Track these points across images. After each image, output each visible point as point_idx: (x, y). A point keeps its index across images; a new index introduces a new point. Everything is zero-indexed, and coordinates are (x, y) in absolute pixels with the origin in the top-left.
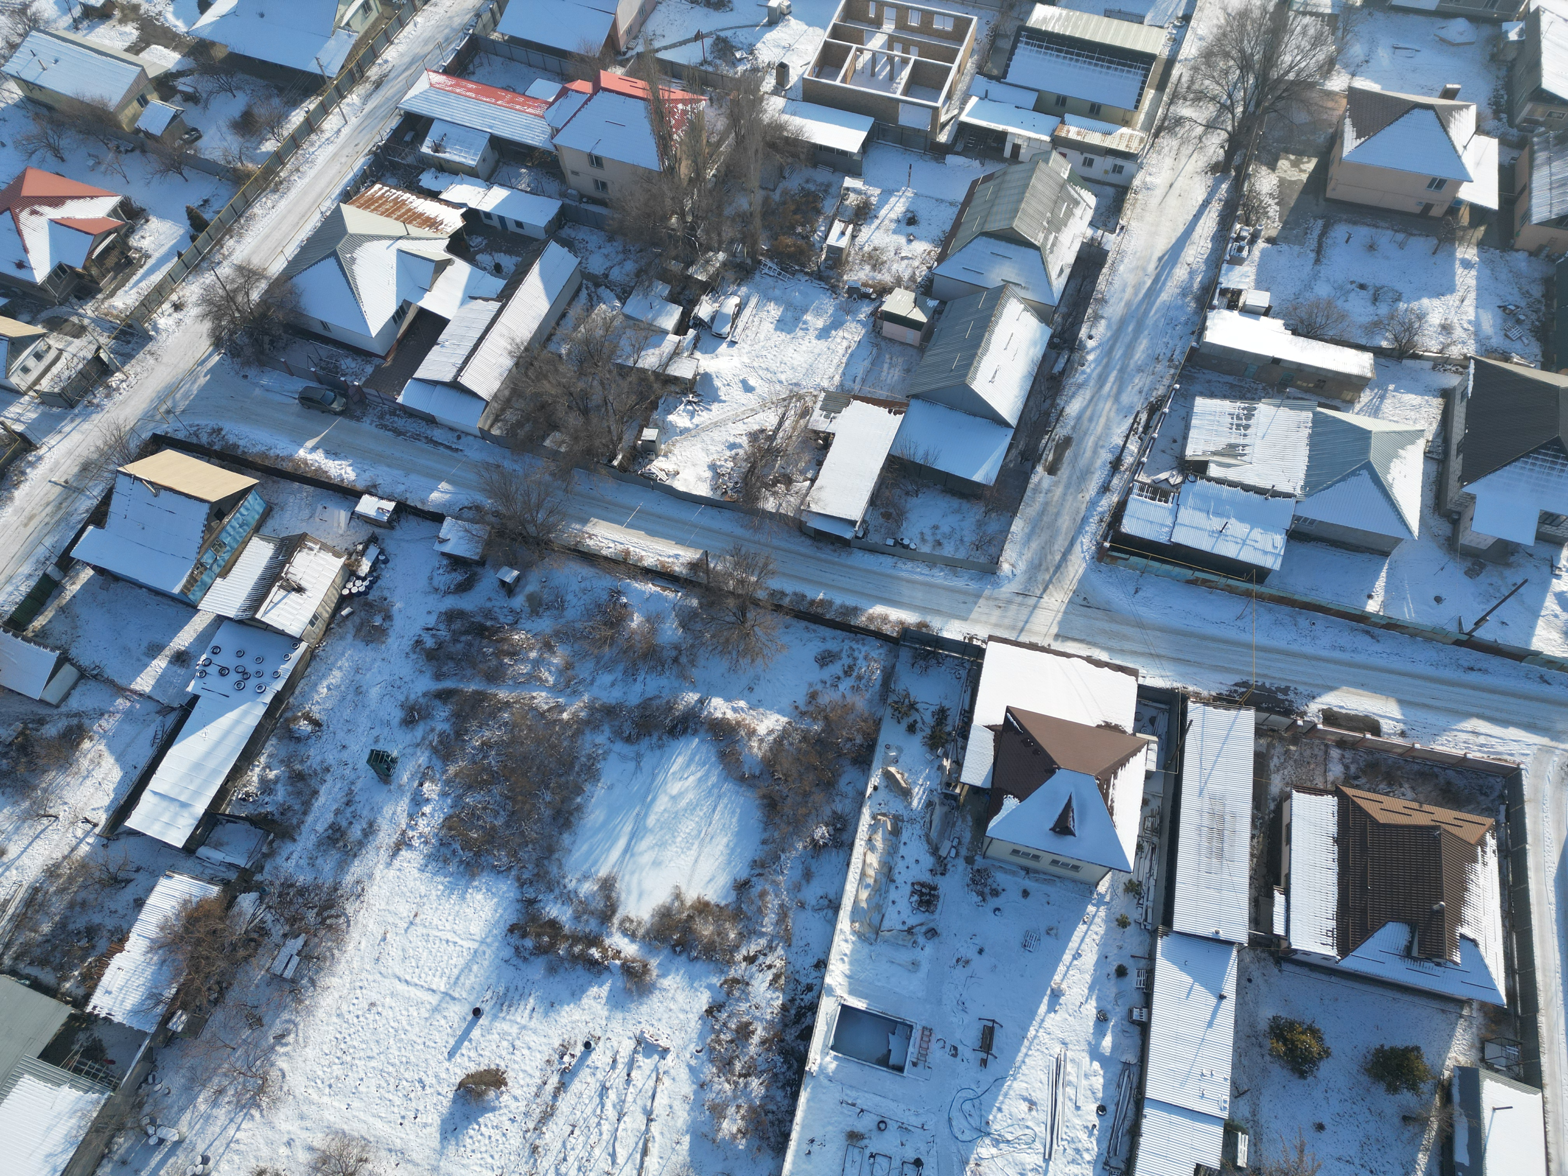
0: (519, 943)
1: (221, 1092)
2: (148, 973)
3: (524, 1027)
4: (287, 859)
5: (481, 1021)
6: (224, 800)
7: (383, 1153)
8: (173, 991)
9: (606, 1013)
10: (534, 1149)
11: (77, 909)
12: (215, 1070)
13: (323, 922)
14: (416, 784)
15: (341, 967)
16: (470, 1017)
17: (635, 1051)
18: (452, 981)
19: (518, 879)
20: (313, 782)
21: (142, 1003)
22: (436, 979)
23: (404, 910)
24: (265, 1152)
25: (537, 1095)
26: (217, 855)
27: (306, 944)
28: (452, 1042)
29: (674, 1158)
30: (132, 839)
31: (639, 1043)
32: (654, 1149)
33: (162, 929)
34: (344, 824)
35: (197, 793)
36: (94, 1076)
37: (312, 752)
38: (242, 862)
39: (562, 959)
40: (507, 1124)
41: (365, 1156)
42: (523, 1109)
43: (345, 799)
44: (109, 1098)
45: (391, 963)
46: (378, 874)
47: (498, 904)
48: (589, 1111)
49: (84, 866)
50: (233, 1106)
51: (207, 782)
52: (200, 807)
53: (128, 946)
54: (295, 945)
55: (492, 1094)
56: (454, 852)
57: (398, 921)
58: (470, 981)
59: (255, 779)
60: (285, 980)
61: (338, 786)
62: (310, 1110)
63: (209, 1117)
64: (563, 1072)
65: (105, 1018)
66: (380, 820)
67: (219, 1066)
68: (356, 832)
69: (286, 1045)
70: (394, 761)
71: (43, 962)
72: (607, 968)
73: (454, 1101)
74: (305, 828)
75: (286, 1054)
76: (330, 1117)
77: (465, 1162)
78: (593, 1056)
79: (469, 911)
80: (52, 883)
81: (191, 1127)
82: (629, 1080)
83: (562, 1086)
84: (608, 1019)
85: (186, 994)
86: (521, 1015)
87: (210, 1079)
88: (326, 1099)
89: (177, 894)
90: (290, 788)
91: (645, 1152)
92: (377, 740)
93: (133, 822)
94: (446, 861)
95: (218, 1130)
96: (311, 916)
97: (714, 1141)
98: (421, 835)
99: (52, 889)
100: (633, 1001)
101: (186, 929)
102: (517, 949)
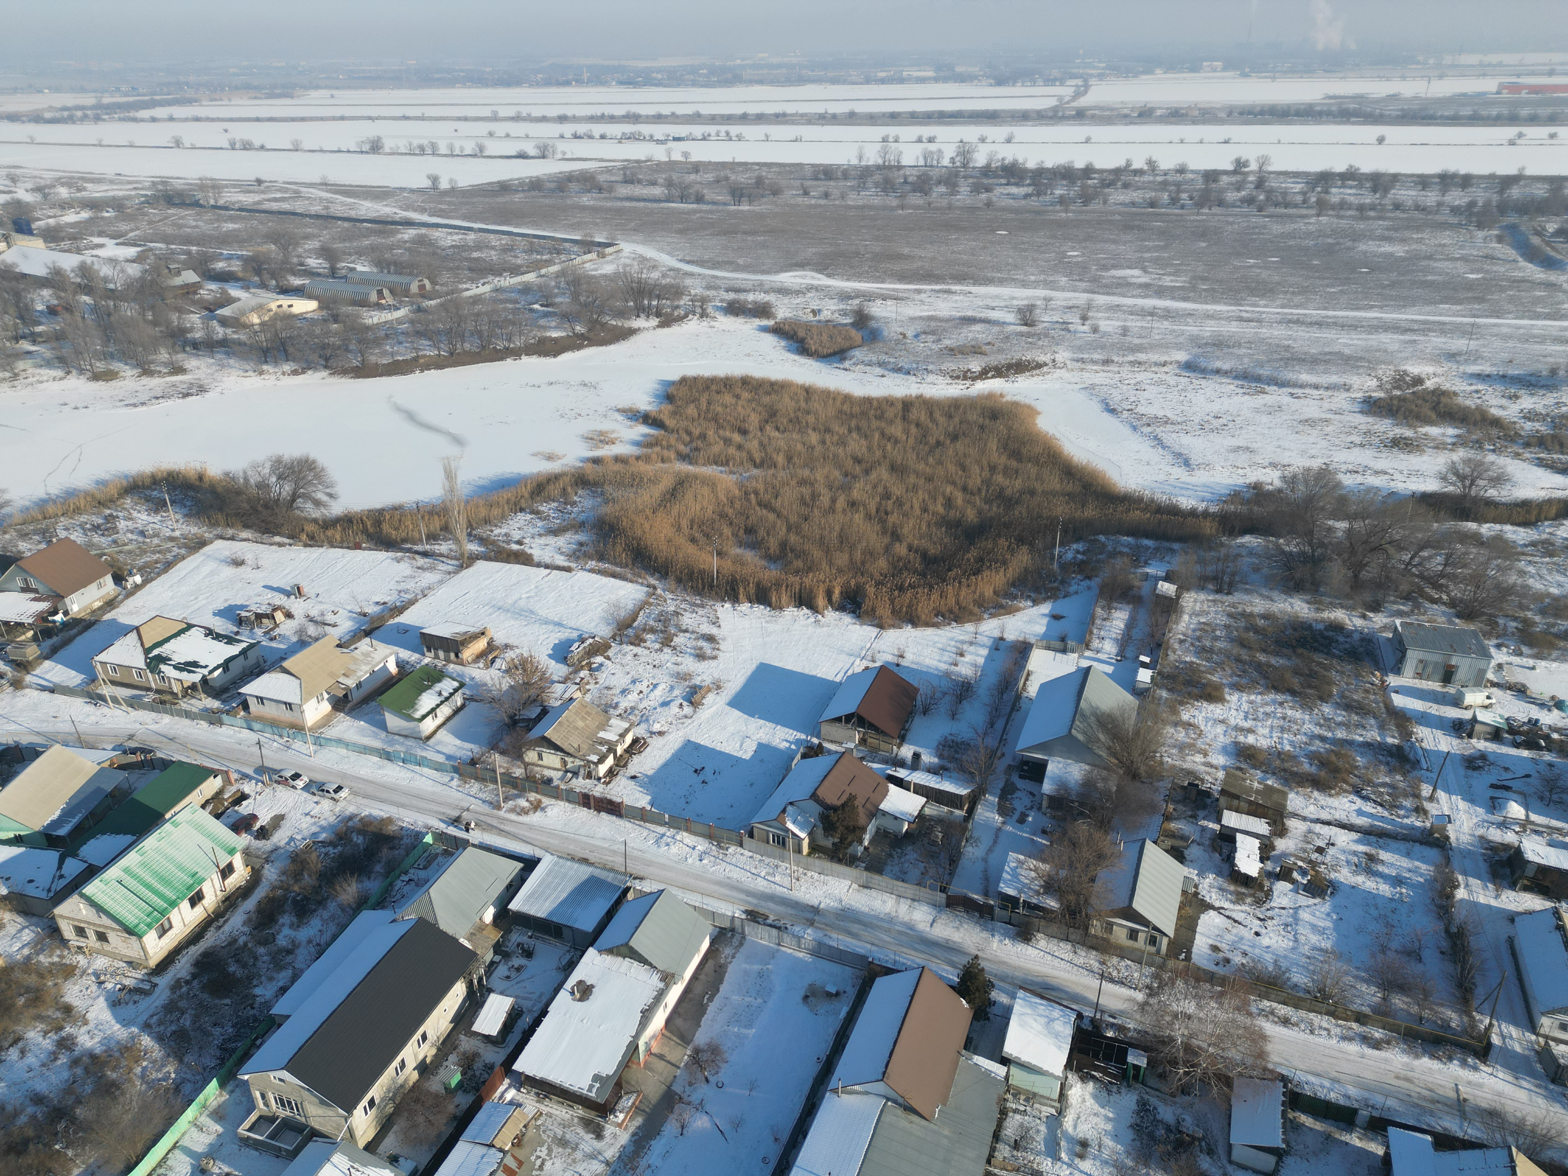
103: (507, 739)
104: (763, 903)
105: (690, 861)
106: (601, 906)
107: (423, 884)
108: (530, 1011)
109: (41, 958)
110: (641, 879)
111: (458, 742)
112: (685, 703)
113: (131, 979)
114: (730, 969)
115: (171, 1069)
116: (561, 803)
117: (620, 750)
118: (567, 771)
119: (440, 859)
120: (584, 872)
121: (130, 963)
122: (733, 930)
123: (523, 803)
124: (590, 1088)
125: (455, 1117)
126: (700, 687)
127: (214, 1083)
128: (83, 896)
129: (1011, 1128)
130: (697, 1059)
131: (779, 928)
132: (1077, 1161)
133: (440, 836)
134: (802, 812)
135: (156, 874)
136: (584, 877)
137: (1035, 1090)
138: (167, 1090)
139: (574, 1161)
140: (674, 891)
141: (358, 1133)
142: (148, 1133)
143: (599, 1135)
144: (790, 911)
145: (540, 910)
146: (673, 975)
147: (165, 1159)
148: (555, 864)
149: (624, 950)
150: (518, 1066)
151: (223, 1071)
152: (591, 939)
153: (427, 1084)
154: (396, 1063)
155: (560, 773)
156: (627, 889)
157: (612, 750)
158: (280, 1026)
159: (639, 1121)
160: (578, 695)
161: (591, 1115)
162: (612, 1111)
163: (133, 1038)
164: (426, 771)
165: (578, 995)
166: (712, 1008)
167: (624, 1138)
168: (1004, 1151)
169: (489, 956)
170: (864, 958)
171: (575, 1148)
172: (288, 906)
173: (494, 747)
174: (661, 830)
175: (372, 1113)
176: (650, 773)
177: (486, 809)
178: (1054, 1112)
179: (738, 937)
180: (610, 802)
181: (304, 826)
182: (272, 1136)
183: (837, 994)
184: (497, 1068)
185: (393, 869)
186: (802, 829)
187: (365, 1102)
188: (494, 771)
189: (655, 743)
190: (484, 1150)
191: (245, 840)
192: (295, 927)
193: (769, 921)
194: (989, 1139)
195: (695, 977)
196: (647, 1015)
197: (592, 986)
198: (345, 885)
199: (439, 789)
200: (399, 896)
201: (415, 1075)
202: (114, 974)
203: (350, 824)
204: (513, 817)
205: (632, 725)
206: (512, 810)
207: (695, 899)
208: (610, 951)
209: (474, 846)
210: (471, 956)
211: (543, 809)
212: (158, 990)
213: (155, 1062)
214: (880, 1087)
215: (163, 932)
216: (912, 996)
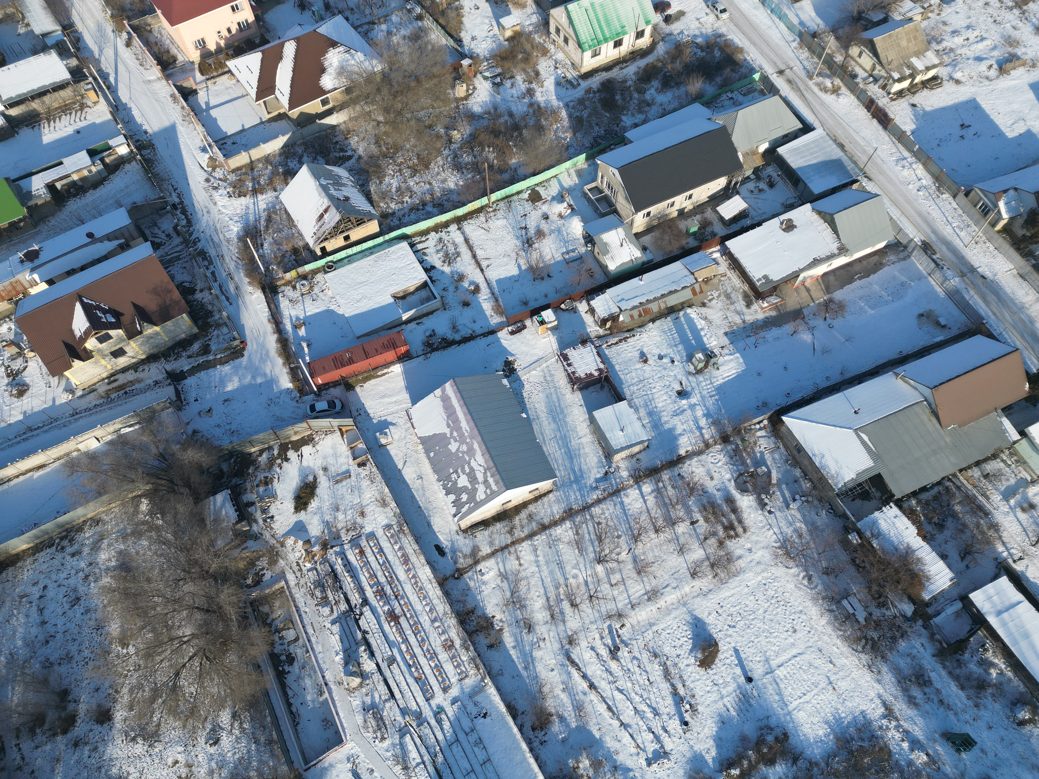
0: (774, 733)
1: (800, 536)
2: (895, 539)
3: (722, 698)
4: (922, 645)
5: (743, 679)
6: (990, 635)
7: (711, 587)
8: (875, 545)
9: (695, 749)
10: (656, 655)
11: (960, 527)
12: (814, 540)
13: (865, 637)
14: (931, 752)
15: (829, 630)
16: (749, 674)
17: (662, 747)
18: (778, 680)
19: (817, 764)
20: (972, 692)
21: (878, 528)
22: (785, 672)
23: (843, 685)
24: (754, 538)
25: (681, 677)
26: (950, 610)
27: (857, 621)
28: (743, 656)
29: (594, 721)
30: (992, 574)
31: (665, 753)
32: (607, 714)
33: (919, 559)
34: (927, 690)
35: (1004, 624)
36: (851, 490)
37: (997, 706)
38: (937, 620)
39: (746, 749)
40: (679, 652)
41: (717, 578)
42: (680, 665)
43: (946, 701)
44: (834, 490)
45: (813, 656)
46: (877, 686)
47: (808, 739)
48: (652, 697)
49: (988, 542)
50: (789, 537)
51: (1010, 634)
52: (992, 620)
53: (919, 539)
54: (861, 616)
55: (700, 656)
56: (863, 740)
57: (837, 677)
58: (771, 690)
59: (996, 661)
60: (843, 598)
61: (959, 704)
62: (759, 569)
63: (791, 524)
64: (682, 699)
65: (881, 508)
66: (915, 712)
67: (815, 543)
68: (916, 692)
69: (803, 578)
70: (958, 751)
71: (936, 498)
72: (721, 771)
73: (711, 635)
74: (939, 667)
75: (798, 575)
76: (748, 575)
77: (677, 620)
78: (678, 722)
79: (815, 720)
80: (987, 523)
81: (792, 515)
82: (650, 730)
83: (675, 693)
84: (692, 747)
85: (869, 550)
86: (730, 702)
87: (811, 535)
88: (760, 578)
89: (937, 577)
90: (975, 676)
91: (609, 708)
92: (983, 751)
93: (1004, 581)
94: (859, 730)
95: (781, 525)
96: (875, 635)
97: (585, 749)
98: (888, 728)
99: (982, 522)
100: (690, 769)
101: (910, 570)
102: (772, 729)
103: (847, 29)
104: (939, 244)
105: (911, 186)
106: (834, 182)
107: (738, 105)
108: (752, 218)
109: (536, 36)
110: (870, 179)
111: (813, 14)
112: (995, 66)
113: (571, 74)
114: (886, 269)
115: (569, 135)
116: (853, 97)
117: (918, 79)
118: (871, 75)
119: (756, 94)
120: (837, 153)
121: (573, 64)
122: (905, 247)
123: (828, 83)
124: (759, 280)
125: (683, 248)
126: (1018, 58)
127: (583, 156)
128: (566, 9)
129: (991, 466)
130: (827, 305)
131: (937, 265)
132: (1018, 510)
133: (765, 79)
134: (1019, 200)
135: (605, 15)
136: (834, 157)
137: (1028, 461)
138: (563, 145)
139: (728, 309)
140: (886, 200)
141: (635, 225)
142: (548, 162)
143: (748, 306)
144: (954, 259)
145: (795, 162)
146: (847, 250)
147: (549, 179)
148: (822, 138)
149: (828, 217)
150: (729, 243)
151: (590, 152)
152: (813, 199)
153: (679, 222)
154: (670, 201)
155: (866, 75)
156: (856, 181)
157: (912, 76)
158: (626, 144)
159: (774, 313)
160: (918, 18)
161: (751, 293)
162: (763, 299)
163: (559, 108)
164: (782, 26)
165: (784, 226)
166: (857, 283)
167: (760, 316)
168: (976, 473)
169: (749, 173)
170: (981, 318)
171: (732, 303)
172: (660, 76)
173: (834, 31)
174: (906, 154)
175: (647, 219)
176: (928, 109)
177: (803, 74)
178: (1029, 479)
179: (906, 253)
180: (885, 115)
181: (693, 27)
182: (598, 200)
183: (944, 327)
184: (717, 237)
185: (726, 85)
186: (1009, 210)
187: (645, 211)
188: (824, 49)
189: (948, 87)
190: (688, 273)
191: (657, 18)
192: (659, 91)
193: (934, 257)
194: (972, 461)
195: (860, 260)
196: (816, 262)
197: (795, 227)
198: (695, 80)
199: (782, 43)
200: (720, 105)
201: (675, 214)
202: (563, 66)
203: (718, 40)
204: (816, 89)
205: (941, 64)
206: (818, 85)
207: (895, 214)
208: (819, 213)
209: (781, 96)
210: (739, 166)
211: (838, 95)
212: (579, 88)
213: (563, 127)
214: (927, 392)
215: (595, 55)
216: (994, 360)
